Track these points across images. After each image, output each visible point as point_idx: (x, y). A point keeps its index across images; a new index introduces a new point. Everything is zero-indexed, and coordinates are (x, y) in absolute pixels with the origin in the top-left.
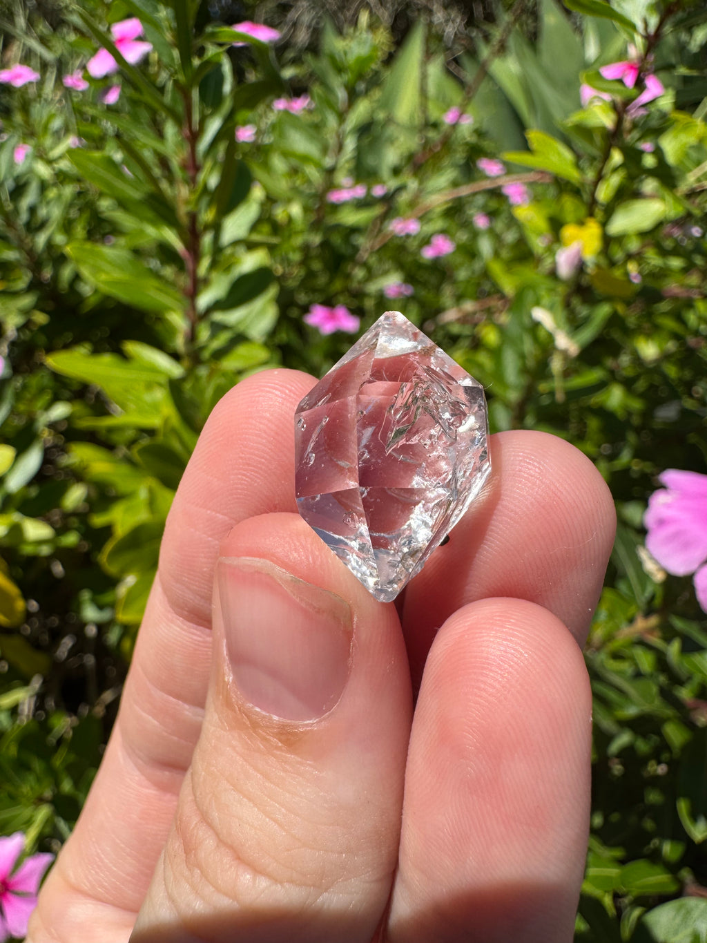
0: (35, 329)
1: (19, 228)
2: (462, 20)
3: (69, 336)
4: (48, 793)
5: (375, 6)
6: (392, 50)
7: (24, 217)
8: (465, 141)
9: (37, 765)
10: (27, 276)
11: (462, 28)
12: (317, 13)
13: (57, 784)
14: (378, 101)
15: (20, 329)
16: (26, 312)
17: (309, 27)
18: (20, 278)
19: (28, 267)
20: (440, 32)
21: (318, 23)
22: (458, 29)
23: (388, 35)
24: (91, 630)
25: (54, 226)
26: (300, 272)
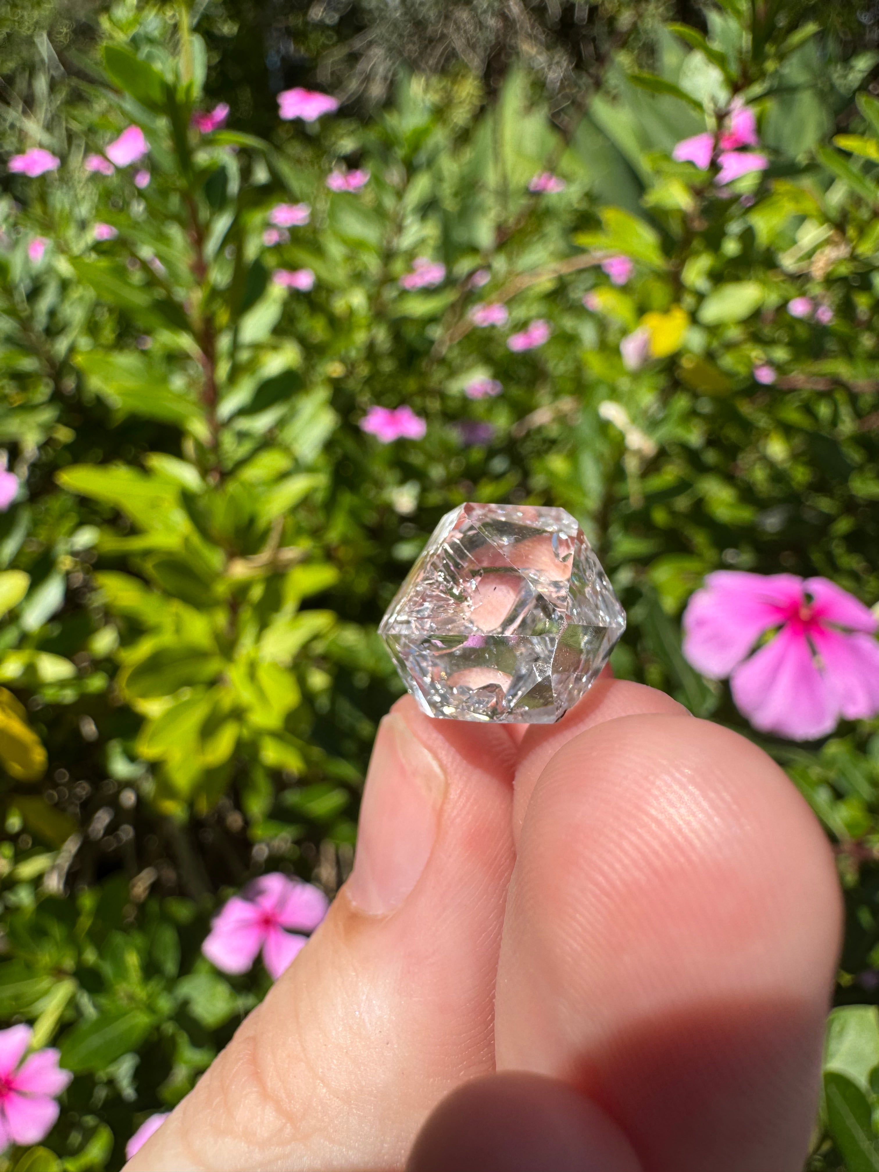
0: (59, 448)
1: (37, 334)
2: (570, 62)
3: (99, 454)
4: (69, 963)
5: (463, 51)
6: (485, 103)
7: (42, 321)
9: (57, 931)
10: (47, 386)
11: (569, 73)
12: (394, 63)
13: (80, 953)
14: (469, 163)
15: (42, 447)
16: (47, 428)
17: (385, 78)
18: (39, 389)
19: (50, 376)
20: (542, 78)
21: (394, 75)
22: (565, 74)
23: (479, 86)
24: (129, 798)
25: (77, 330)
26: (364, 371)
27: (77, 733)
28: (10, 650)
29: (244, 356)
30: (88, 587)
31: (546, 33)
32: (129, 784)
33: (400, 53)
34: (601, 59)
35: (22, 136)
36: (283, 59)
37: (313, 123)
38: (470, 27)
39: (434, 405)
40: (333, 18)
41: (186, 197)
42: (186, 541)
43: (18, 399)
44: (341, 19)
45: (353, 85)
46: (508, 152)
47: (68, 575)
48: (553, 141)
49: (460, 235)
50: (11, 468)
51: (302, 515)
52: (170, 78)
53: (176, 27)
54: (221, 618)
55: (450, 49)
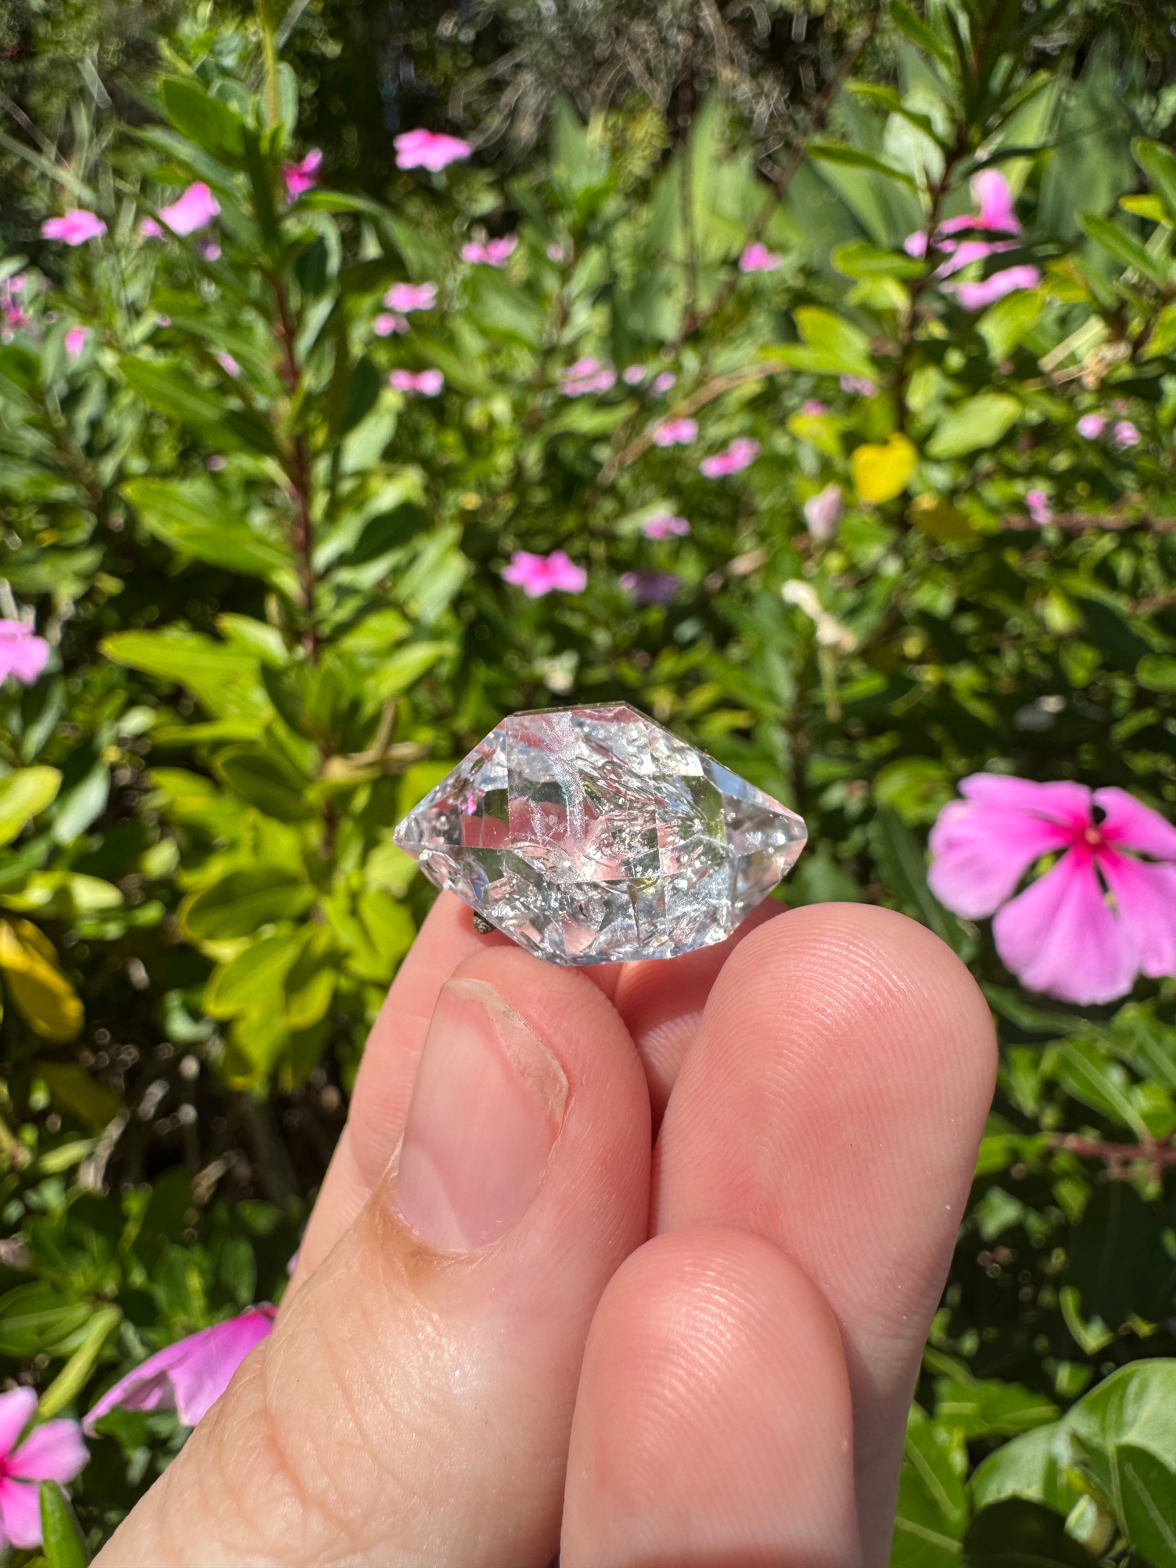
0: (102, 601)
1: (75, 452)
2: (782, 93)
3: (153, 612)
4: (110, 1287)
5: (640, 77)
6: (669, 145)
7: (82, 435)
8: (786, 286)
9: (95, 1243)
10: (88, 520)
11: (782, 107)
12: (548, 93)
13: (125, 1274)
14: (647, 225)
15: (79, 602)
16: (88, 577)
17: (536, 114)
18: (77, 525)
19: (91, 509)
20: (746, 113)
21: (549, 108)
22: (775, 108)
23: (660, 123)
24: (190, 1067)
25: (128, 445)
26: (507, 504)
27: (124, 979)
28: (36, 872)
29: (347, 486)
30: (139, 788)
31: (750, 54)
32: (191, 1047)
33: (559, 79)
34: (824, 88)
35: (56, 188)
36: (400, 87)
37: (440, 173)
38: (650, 45)
39: (599, 550)
40: (467, 35)
41: (271, 278)
42: (268, 731)
43: (48, 538)
44: (478, 35)
45: (495, 122)
46: (699, 211)
47: (113, 769)
48: (760, 197)
49: (635, 322)
50: (39, 631)
51: (422, 696)
52: (250, 122)
53: (259, 48)
54: (314, 834)
55: (624, 73)
